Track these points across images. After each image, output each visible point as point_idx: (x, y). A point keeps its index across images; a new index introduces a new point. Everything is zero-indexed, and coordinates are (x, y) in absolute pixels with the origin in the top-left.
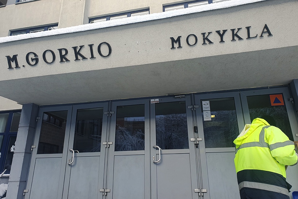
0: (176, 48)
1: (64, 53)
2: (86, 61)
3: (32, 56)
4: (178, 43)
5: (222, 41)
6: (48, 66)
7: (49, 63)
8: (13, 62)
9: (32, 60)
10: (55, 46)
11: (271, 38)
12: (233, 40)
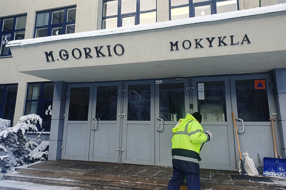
0: (175, 50)
1: (88, 51)
2: (105, 58)
3: (63, 53)
4: (176, 46)
5: (211, 46)
6: (76, 60)
7: (77, 58)
8: (49, 56)
9: (64, 55)
10: (81, 46)
11: (249, 45)
12: (220, 45)
